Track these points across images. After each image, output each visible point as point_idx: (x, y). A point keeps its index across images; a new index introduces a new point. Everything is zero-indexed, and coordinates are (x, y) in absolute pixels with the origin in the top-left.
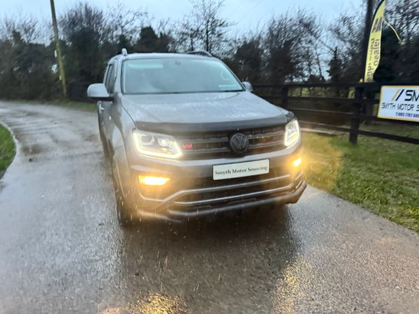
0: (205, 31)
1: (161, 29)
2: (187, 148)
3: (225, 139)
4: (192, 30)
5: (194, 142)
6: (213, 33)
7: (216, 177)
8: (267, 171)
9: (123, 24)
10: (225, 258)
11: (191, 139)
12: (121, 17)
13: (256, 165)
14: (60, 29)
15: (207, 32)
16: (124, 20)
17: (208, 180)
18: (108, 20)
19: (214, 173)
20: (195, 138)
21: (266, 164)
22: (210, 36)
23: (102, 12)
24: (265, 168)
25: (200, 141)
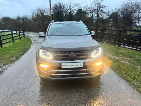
0: (97, 9)
1: (84, 9)
2: (54, 56)
3: (67, 54)
4: (92, 9)
5: (57, 54)
6: (100, 10)
7: (62, 67)
8: (83, 67)
9: (71, 8)
10: (64, 95)
11: (56, 53)
12: (71, 6)
13: (78, 64)
14: (52, 11)
15: (98, 10)
16: (72, 7)
17: (60, 68)
18: (66, 7)
19: (62, 66)
20: (57, 53)
21: (82, 64)
22: (99, 11)
23: (64, 5)
24: (82, 66)
25: (59, 54)
